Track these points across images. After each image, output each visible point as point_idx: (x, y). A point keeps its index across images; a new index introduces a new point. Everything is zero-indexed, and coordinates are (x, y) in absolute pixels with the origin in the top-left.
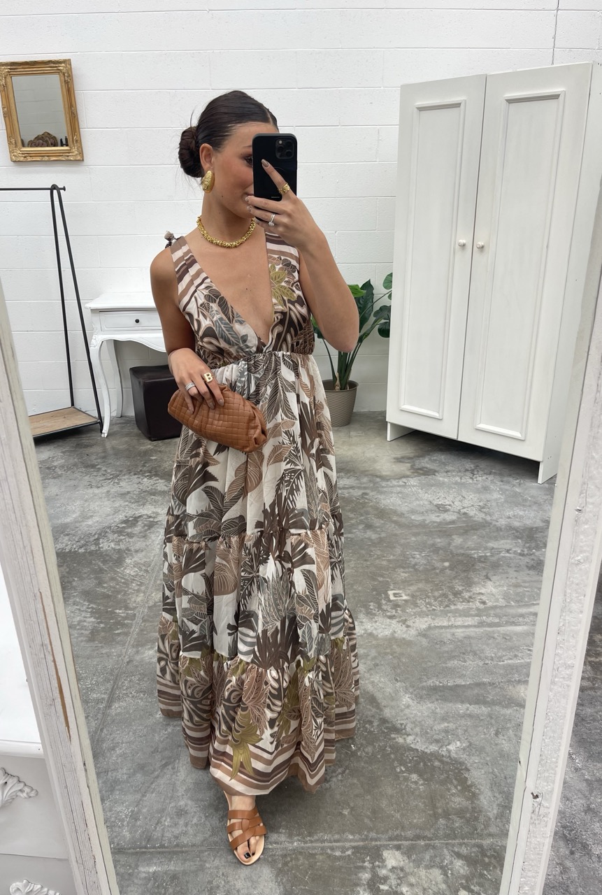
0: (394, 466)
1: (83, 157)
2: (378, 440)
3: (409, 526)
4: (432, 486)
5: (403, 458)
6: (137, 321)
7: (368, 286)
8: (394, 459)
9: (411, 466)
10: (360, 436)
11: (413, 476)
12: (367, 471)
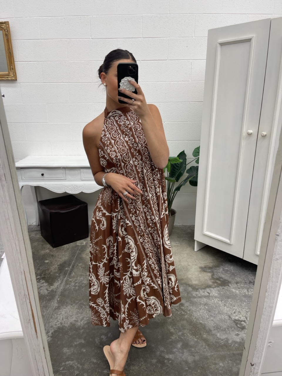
0: (200, 275)
1: (16, 78)
2: (188, 250)
4: (228, 298)
5: (205, 267)
6: (43, 175)
7: (182, 155)
8: (201, 268)
9: (212, 275)
10: (177, 246)
11: (213, 286)
12: (182, 279)
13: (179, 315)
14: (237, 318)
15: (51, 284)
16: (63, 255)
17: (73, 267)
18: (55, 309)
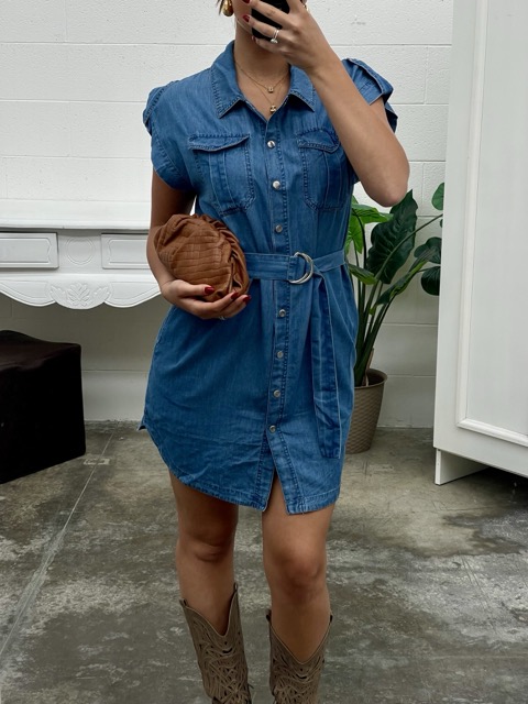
0: (441, 532)
2: (418, 482)
3: (456, 648)
4: (510, 574)
5: (460, 517)
7: (406, 203)
8: (446, 517)
9: (476, 533)
10: (386, 472)
11: (474, 553)
12: (390, 538)
13: (371, 599)
14: (521, 606)
15: (23, 541)
16: (45, 486)
17: (81, 509)
18: (46, 585)
